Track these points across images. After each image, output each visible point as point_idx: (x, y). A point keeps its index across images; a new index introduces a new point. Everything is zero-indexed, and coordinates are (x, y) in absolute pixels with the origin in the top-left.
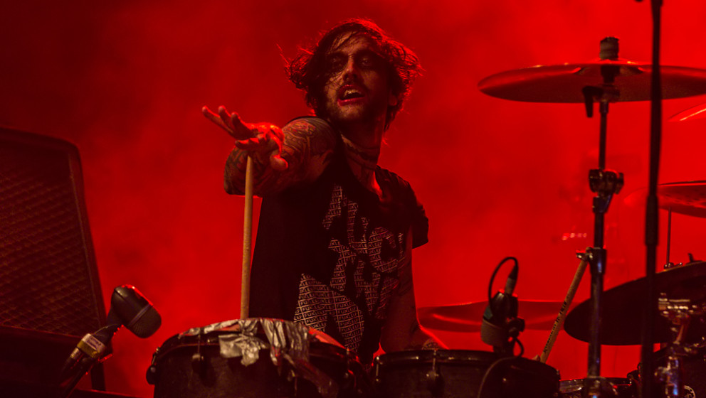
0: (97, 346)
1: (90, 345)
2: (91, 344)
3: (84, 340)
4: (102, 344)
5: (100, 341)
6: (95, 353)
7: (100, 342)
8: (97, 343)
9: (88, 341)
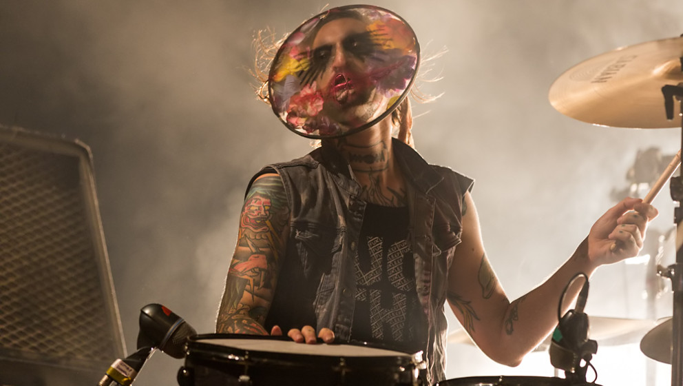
0: (127, 372)
1: (120, 372)
2: (122, 370)
3: (114, 366)
4: (133, 370)
5: (130, 365)
6: (125, 379)
7: (130, 368)
8: (128, 369)
9: (118, 367)
